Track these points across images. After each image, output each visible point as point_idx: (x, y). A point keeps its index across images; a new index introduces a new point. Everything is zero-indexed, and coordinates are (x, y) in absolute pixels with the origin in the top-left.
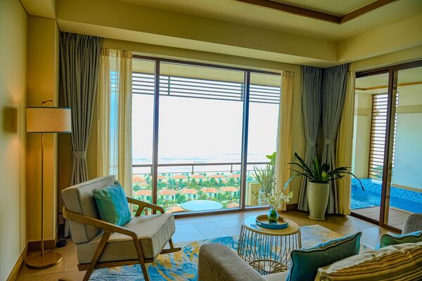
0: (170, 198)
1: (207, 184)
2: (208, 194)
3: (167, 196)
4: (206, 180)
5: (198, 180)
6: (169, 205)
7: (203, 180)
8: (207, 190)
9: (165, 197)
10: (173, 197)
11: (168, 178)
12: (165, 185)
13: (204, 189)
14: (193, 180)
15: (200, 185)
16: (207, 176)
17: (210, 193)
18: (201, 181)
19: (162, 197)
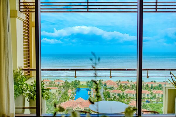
0: (132, 96)
1: (156, 88)
2: (157, 95)
3: (130, 94)
4: (156, 85)
5: (150, 85)
6: (131, 100)
7: (154, 85)
8: (157, 92)
9: (129, 95)
10: (133, 95)
11: (131, 83)
12: (129, 87)
13: (154, 91)
14: (147, 85)
15: (151, 88)
16: (157, 83)
17: (159, 94)
18: (152, 86)
19: (127, 95)
